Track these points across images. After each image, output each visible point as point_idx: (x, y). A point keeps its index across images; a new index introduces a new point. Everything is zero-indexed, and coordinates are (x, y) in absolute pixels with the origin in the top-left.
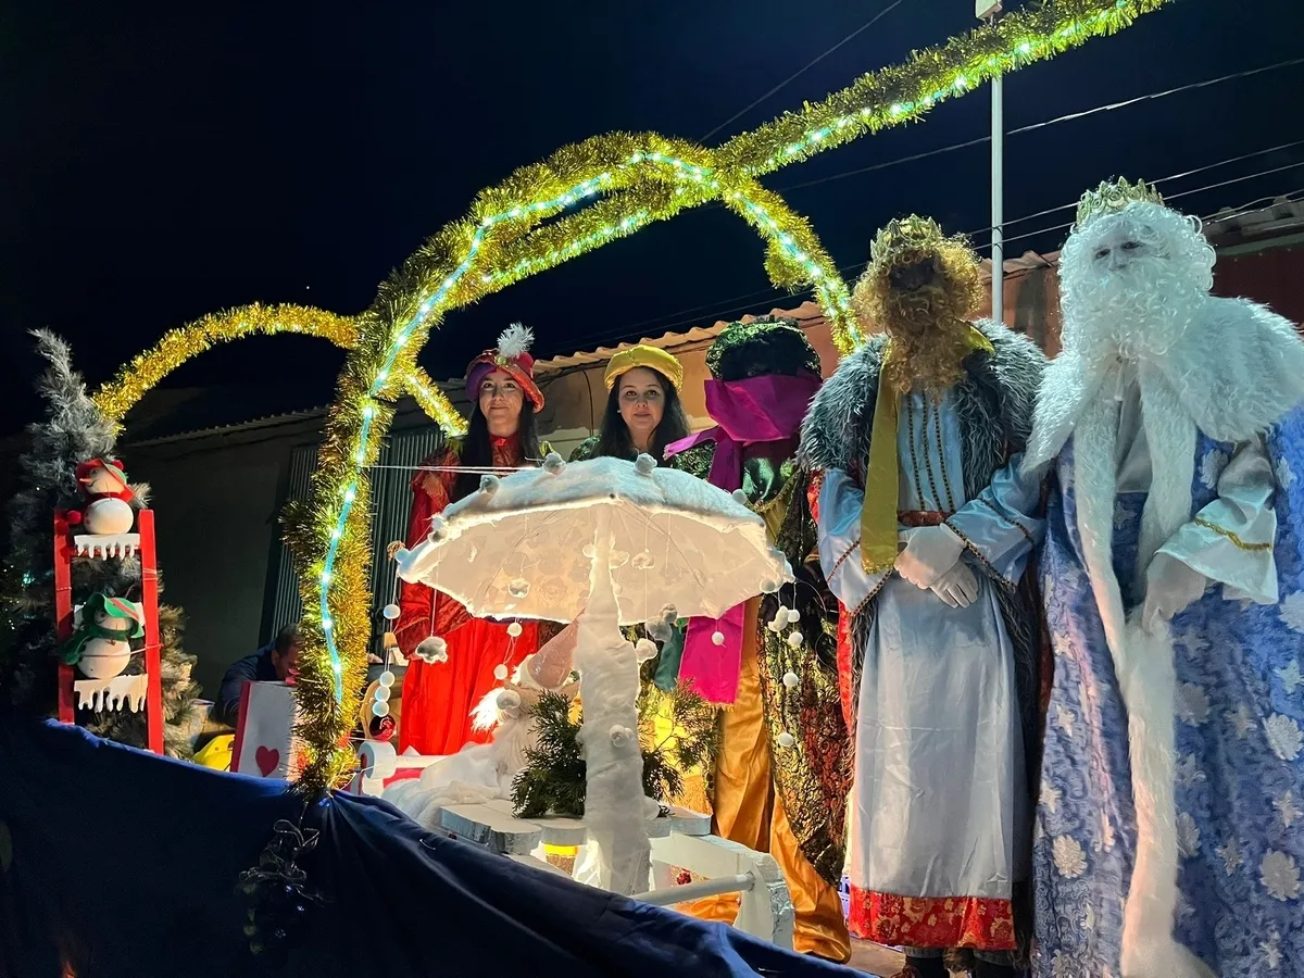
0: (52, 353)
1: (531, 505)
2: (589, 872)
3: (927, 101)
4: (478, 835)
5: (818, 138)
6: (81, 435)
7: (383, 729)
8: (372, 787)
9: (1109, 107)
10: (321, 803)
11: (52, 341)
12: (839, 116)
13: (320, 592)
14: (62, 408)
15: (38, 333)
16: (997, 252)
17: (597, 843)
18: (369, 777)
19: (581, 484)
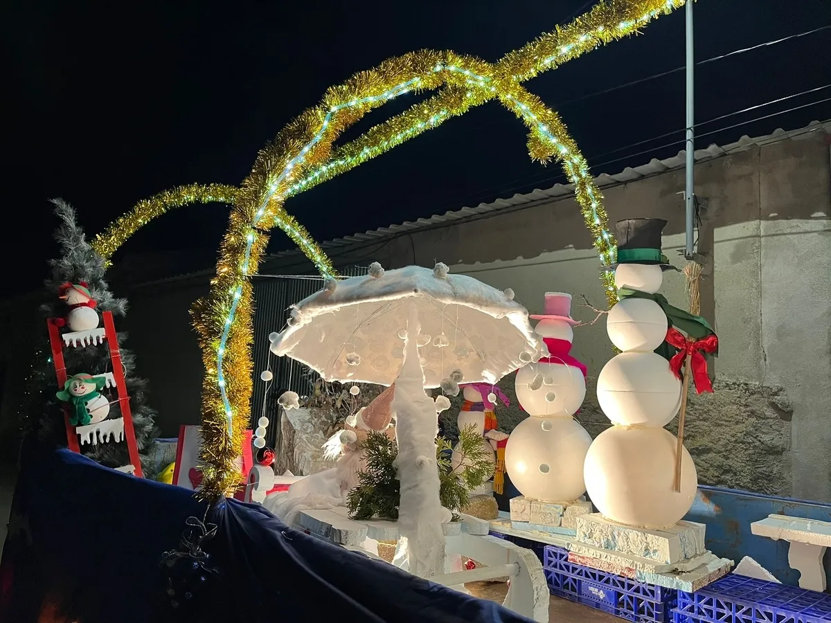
0: (64, 214)
1: (359, 298)
2: (401, 559)
3: (645, 18)
4: (324, 531)
5: (566, 51)
6: (82, 267)
7: (266, 457)
8: (258, 496)
9: (768, 44)
10: (219, 506)
11: (64, 206)
12: (581, 33)
13: (218, 361)
14: (70, 249)
15: (55, 201)
16: (689, 145)
17: (407, 539)
18: (256, 490)
19: (394, 283)
